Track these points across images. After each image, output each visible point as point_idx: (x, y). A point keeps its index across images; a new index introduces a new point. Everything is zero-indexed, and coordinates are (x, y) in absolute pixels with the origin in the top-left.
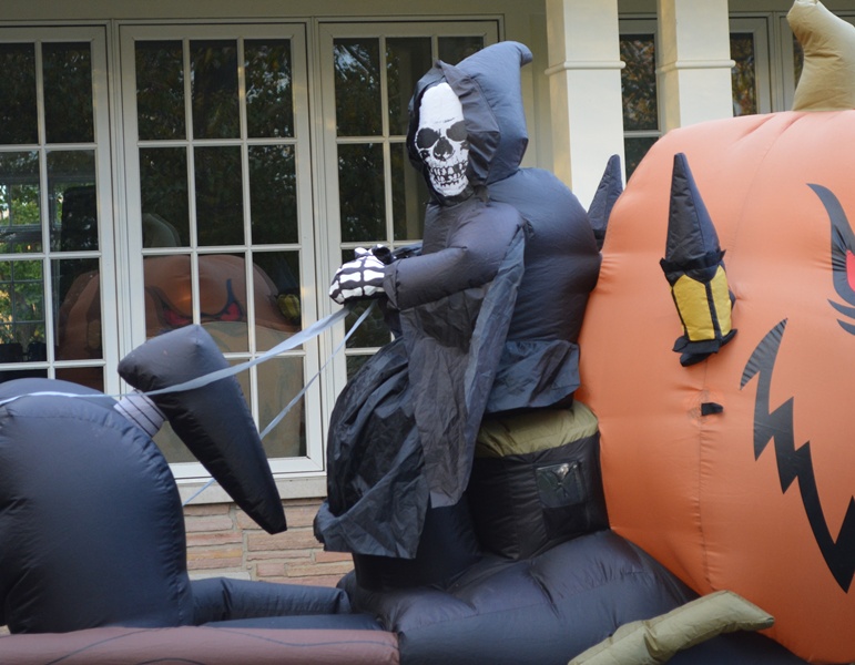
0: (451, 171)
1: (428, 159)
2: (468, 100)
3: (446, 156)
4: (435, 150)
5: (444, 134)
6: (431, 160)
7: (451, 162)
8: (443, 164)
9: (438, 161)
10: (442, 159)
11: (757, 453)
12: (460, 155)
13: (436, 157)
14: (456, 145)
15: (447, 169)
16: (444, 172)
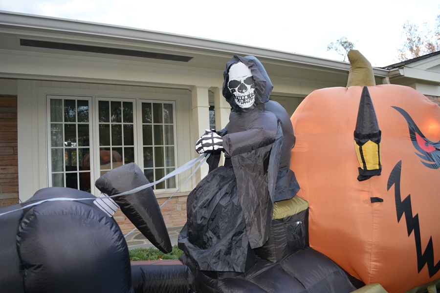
0: (246, 97)
1: (234, 93)
2: (253, 68)
3: (244, 91)
4: (238, 88)
5: (242, 82)
6: (237, 93)
7: (246, 94)
8: (242, 94)
9: (240, 94)
10: (242, 92)
11: (399, 220)
12: (250, 90)
13: (239, 91)
14: (249, 86)
15: (244, 97)
16: (243, 98)
